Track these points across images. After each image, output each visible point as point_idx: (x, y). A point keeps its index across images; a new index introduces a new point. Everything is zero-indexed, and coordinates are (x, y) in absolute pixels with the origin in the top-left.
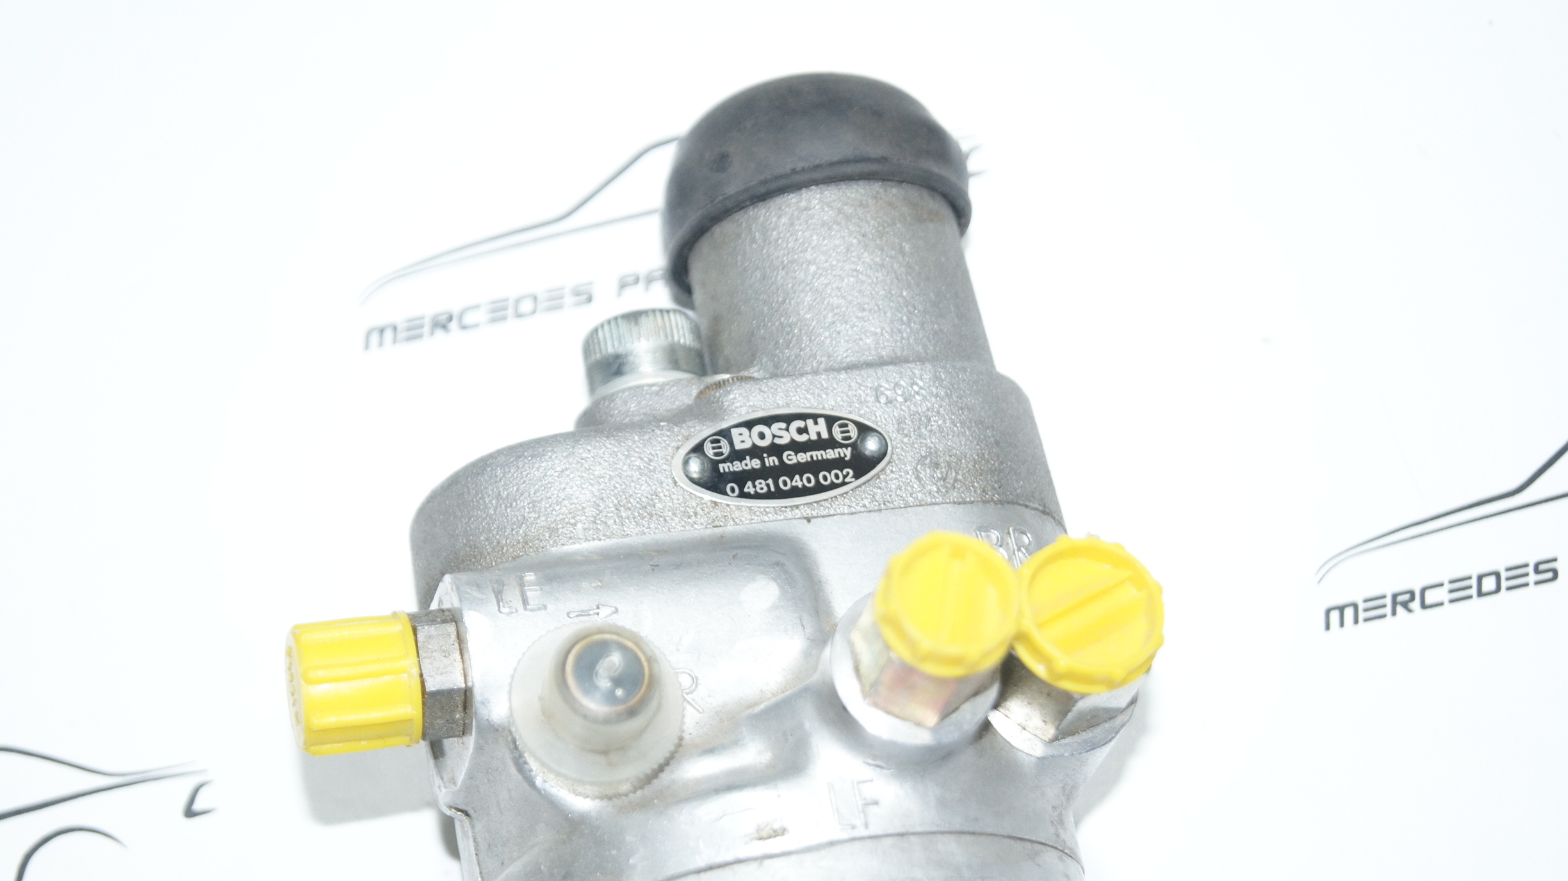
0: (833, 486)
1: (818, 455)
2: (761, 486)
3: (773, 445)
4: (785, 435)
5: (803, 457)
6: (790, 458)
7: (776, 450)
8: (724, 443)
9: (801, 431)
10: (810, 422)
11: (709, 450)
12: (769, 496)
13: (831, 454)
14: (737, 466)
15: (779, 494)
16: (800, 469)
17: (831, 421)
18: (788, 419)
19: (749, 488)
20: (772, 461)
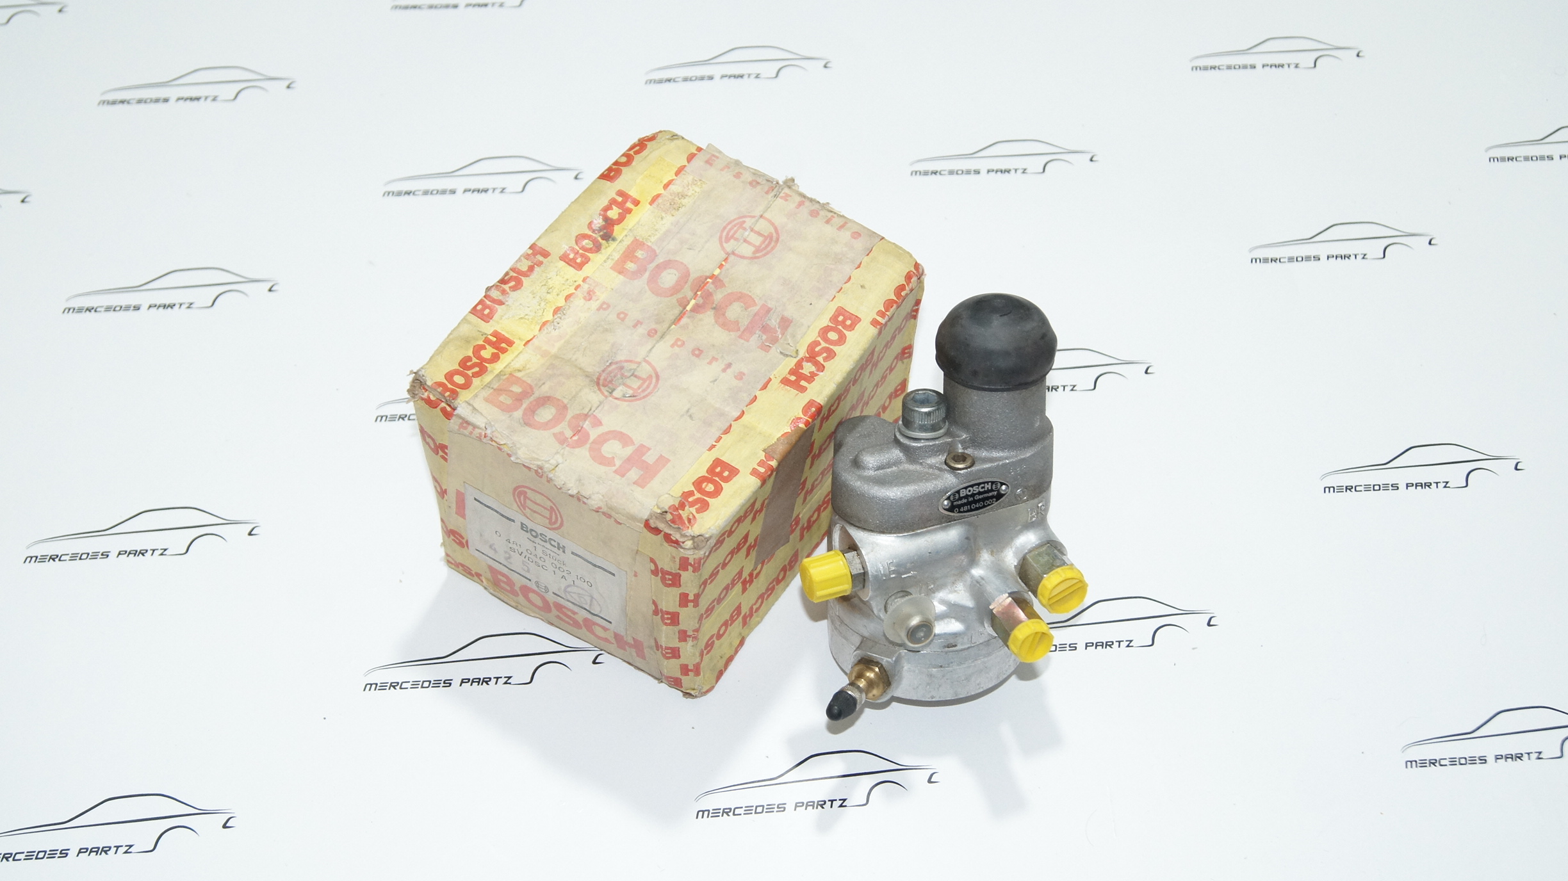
0: (989, 505)
1: (986, 495)
2: (966, 508)
3: (973, 493)
4: (976, 489)
5: (981, 497)
6: (977, 497)
7: (973, 495)
8: (957, 495)
9: (982, 488)
10: (986, 484)
11: (952, 498)
12: (968, 511)
13: (990, 494)
14: (960, 502)
15: (971, 510)
16: (979, 501)
17: (993, 483)
18: (979, 484)
19: (962, 510)
20: (971, 499)
